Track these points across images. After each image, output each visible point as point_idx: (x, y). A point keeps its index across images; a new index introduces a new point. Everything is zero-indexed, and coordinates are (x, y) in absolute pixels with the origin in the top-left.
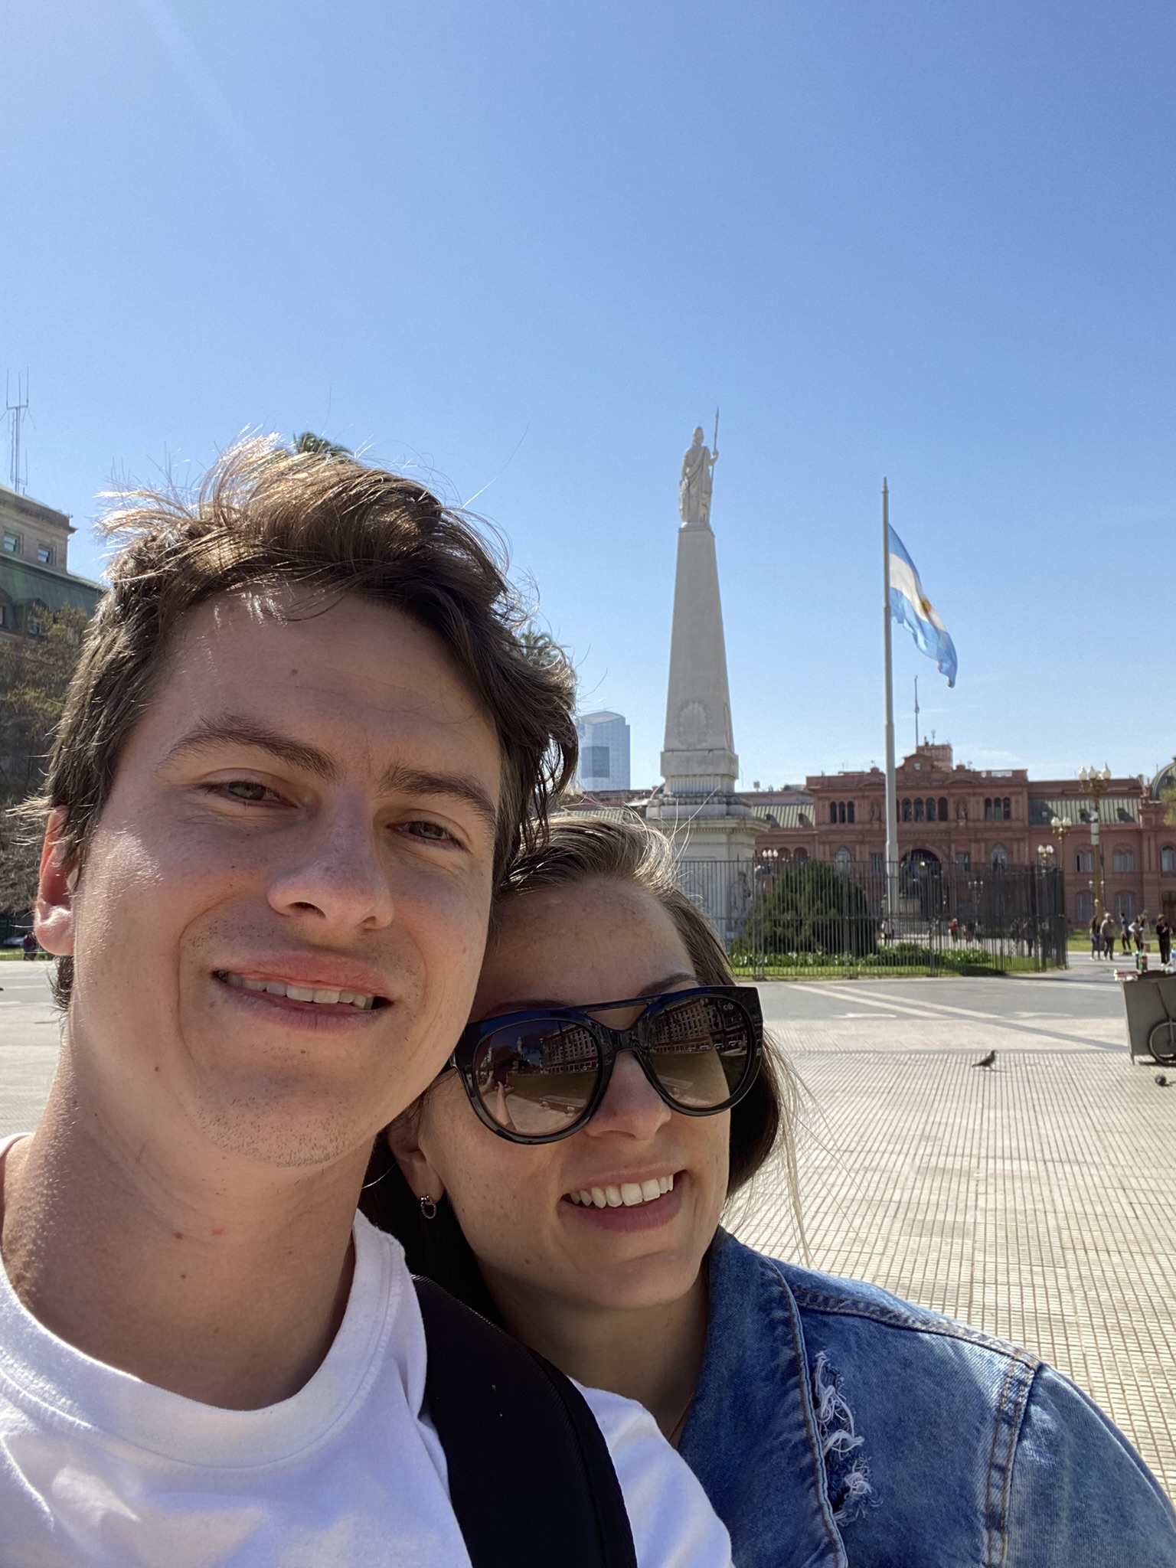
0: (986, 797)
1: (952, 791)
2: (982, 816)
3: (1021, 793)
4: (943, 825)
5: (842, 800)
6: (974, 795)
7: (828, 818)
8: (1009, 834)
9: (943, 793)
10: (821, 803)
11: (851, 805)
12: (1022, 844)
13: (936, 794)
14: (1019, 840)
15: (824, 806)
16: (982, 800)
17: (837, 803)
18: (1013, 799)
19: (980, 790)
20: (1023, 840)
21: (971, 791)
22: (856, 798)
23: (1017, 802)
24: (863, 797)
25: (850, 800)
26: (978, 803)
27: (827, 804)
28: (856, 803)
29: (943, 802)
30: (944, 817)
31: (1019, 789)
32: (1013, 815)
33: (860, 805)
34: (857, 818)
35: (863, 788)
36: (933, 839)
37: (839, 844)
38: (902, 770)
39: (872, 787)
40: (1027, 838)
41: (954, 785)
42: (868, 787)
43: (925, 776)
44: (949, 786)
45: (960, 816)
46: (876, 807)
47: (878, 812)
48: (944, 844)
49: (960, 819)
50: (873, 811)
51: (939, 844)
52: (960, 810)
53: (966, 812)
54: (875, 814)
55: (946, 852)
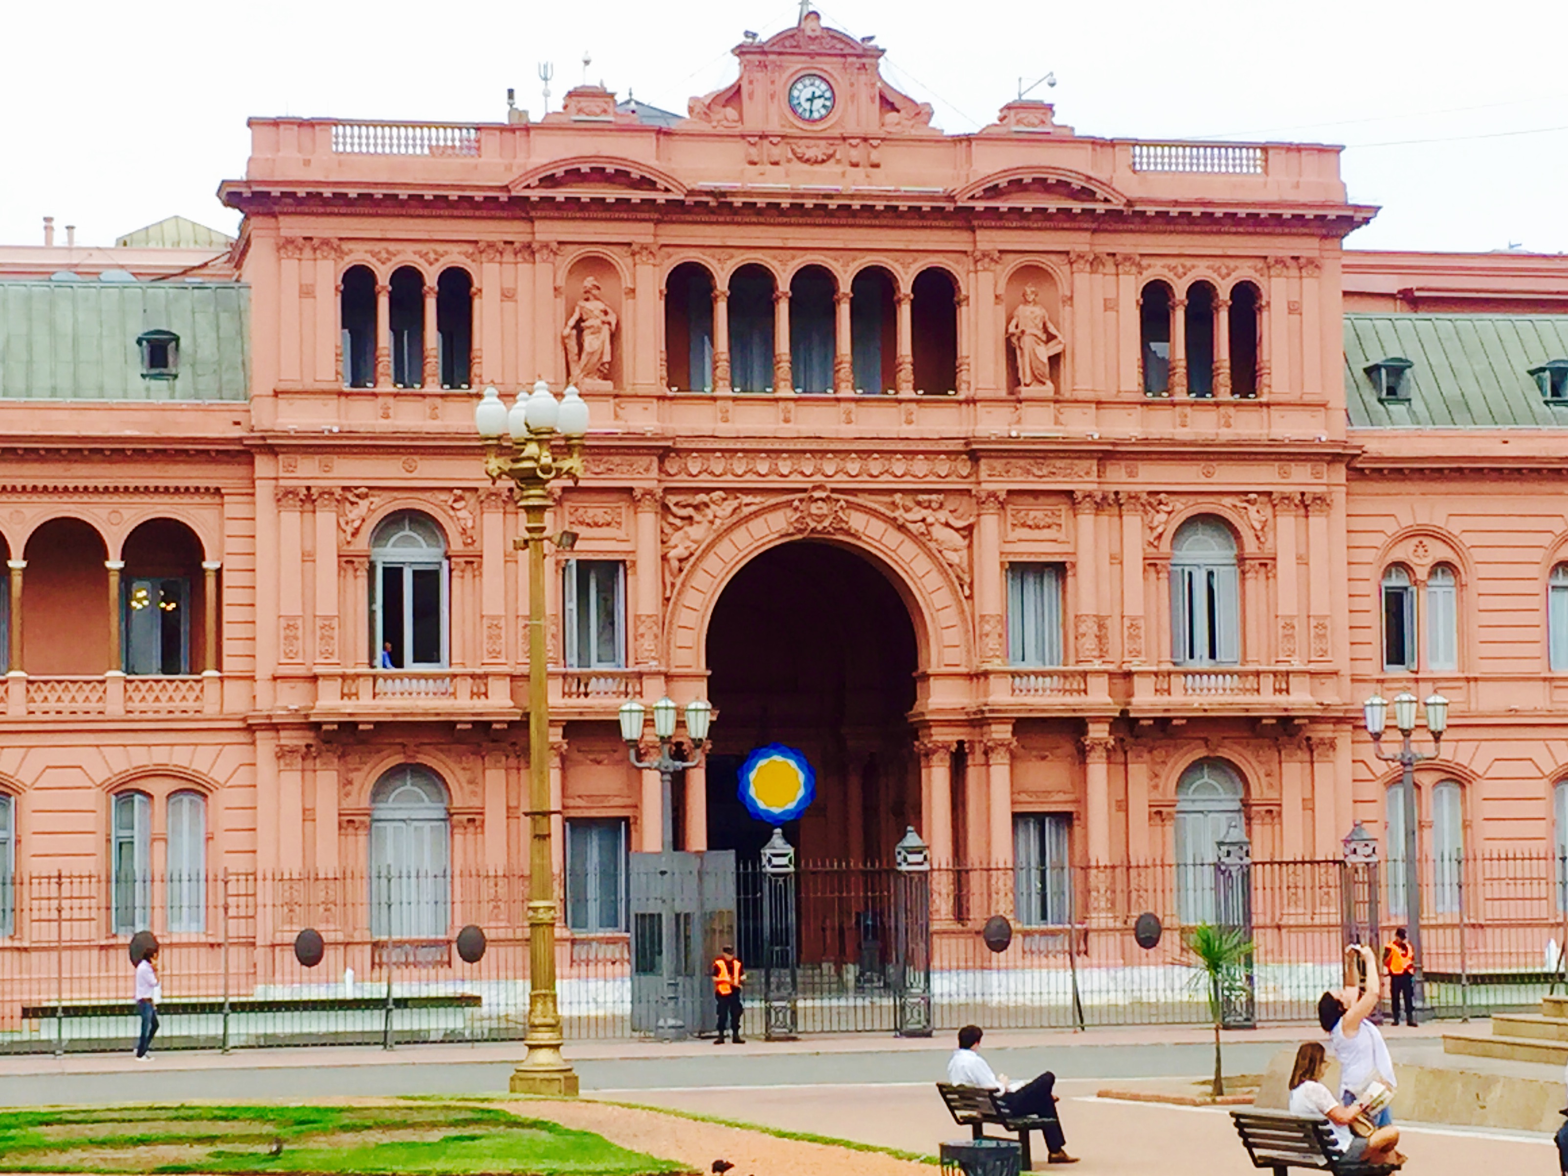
0: (1149, 276)
1: (989, 240)
3: (1307, 265)
4: (940, 423)
5: (408, 256)
6: (1096, 262)
7: (327, 366)
8: (1262, 477)
9: (935, 248)
10: (290, 266)
12: (1316, 521)
13: (906, 260)
14: (1304, 504)
15: (307, 292)
16: (1127, 292)
17: (383, 273)
18: (1275, 292)
19: (1126, 244)
20: (1320, 503)
21: (1082, 242)
22: (482, 249)
23: (1294, 309)
24: (530, 251)
25: (455, 257)
26: (1110, 305)
27: (326, 276)
28: (488, 279)
30: (940, 371)
31: (1306, 247)
32: (1276, 377)
33: (507, 295)
34: (490, 366)
35: (535, 195)
36: (892, 492)
37: (384, 505)
38: (731, 112)
39: (585, 193)
40: (1339, 496)
41: (1003, 205)
42: (560, 194)
43: (855, 155)
44: (980, 205)
45: (1025, 375)
46: (595, 306)
47: (606, 332)
48: (943, 516)
49: (1024, 392)
50: (579, 327)
51: (918, 514)
52: (1027, 342)
53: (1054, 349)
54: (591, 342)
55: (954, 558)
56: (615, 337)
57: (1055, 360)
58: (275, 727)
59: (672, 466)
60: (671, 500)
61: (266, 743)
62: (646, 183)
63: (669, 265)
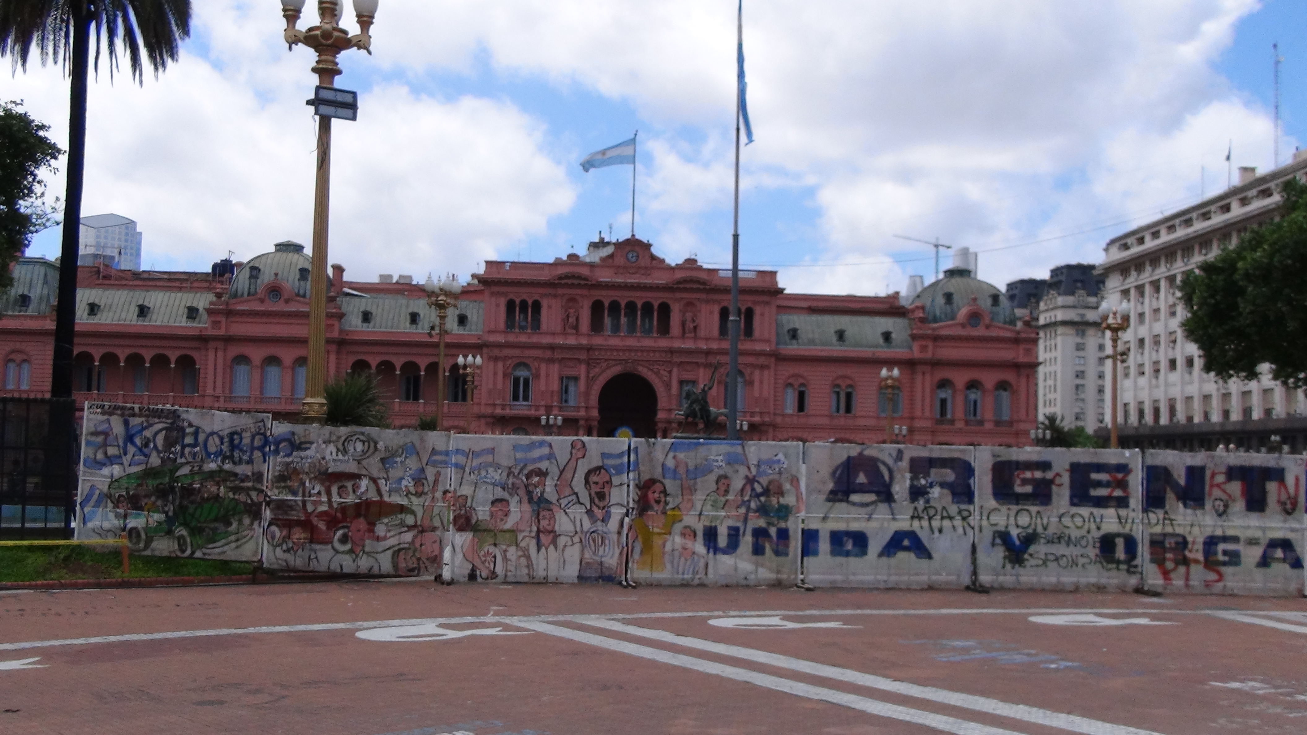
0: (722, 306)
1: (678, 295)
2: (716, 332)
3: (767, 303)
4: (663, 343)
5: (525, 297)
6: (707, 301)
7: (502, 325)
8: (751, 360)
9: (664, 297)
10: (493, 299)
11: (537, 306)
12: (766, 373)
13: (656, 300)
14: (762, 367)
15: (498, 305)
16: (716, 309)
17: (518, 301)
18: (758, 310)
19: (716, 297)
20: (767, 367)
21: (703, 296)
22: (543, 295)
23: (762, 314)
24: (555, 296)
25: (537, 297)
26: (711, 313)
27: (503, 302)
28: (545, 303)
29: (665, 309)
30: (664, 329)
31: (765, 298)
32: (757, 333)
33: (550, 307)
34: (544, 326)
35: (557, 282)
36: (649, 361)
37: (517, 361)
38: (611, 261)
39: (569, 282)
40: (773, 365)
41: (682, 286)
42: (563, 282)
43: (643, 272)
44: (675, 286)
45: (687, 331)
46: (572, 311)
47: (575, 318)
48: (663, 368)
49: (687, 335)
50: (568, 316)
51: (656, 367)
52: (688, 322)
53: (695, 324)
54: (571, 320)
55: (665, 379)
56: (577, 319)
57: (695, 328)
58: (485, 416)
59: (591, 353)
60: (590, 362)
61: (483, 421)
62: (586, 279)
63: (592, 301)
